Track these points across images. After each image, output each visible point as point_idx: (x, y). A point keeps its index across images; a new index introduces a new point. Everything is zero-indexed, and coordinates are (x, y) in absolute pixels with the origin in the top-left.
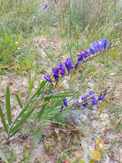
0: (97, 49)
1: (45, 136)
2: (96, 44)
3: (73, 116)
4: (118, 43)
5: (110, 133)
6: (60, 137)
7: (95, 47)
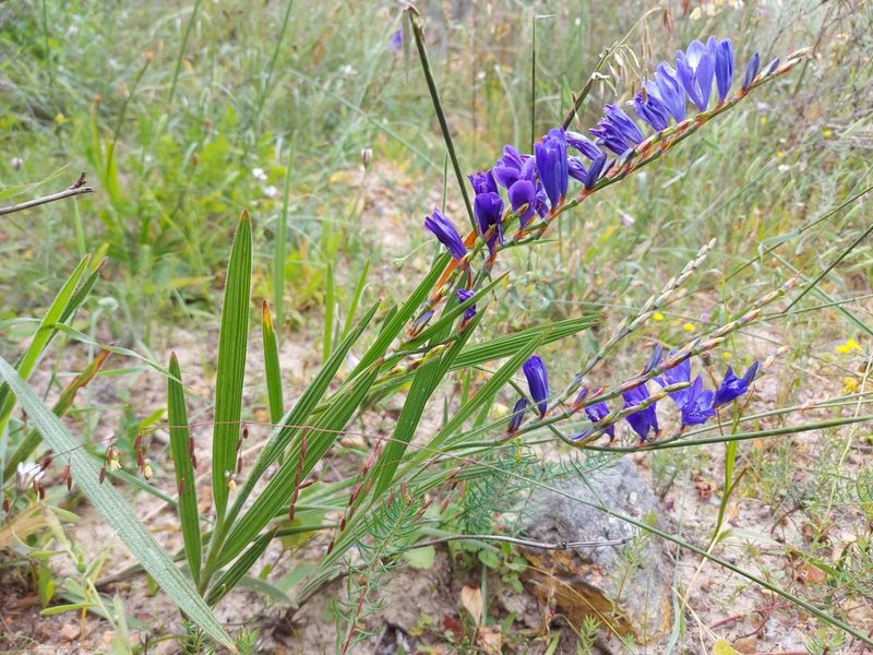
0: (682, 99)
1: (405, 633)
2: (673, 73)
3: (567, 514)
4: (795, 60)
5: (788, 625)
6: (495, 632)
7: (670, 93)
